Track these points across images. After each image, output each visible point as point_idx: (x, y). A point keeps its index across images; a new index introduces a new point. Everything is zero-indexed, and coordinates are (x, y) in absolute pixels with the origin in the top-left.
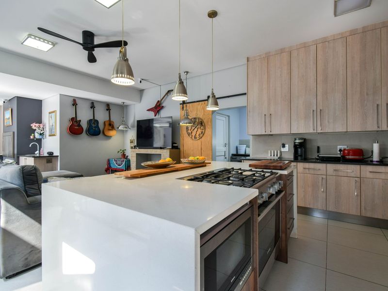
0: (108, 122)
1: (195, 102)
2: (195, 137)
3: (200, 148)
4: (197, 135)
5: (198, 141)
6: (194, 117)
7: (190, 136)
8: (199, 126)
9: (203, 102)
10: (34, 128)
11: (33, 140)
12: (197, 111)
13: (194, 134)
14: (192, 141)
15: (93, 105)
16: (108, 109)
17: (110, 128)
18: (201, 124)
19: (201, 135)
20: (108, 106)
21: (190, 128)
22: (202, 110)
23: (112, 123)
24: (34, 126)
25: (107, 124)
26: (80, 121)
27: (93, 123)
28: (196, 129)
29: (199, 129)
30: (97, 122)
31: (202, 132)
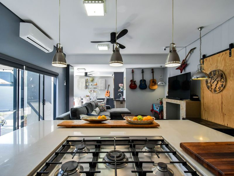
0: (152, 80)
1: (215, 54)
2: (215, 91)
3: (220, 102)
4: (217, 88)
5: (219, 94)
6: (214, 69)
7: (210, 89)
8: (219, 79)
9: (224, 53)
10: (120, 86)
11: (120, 92)
12: (217, 63)
13: (213, 87)
14: (212, 94)
15: (143, 71)
16: (153, 72)
17: (153, 84)
18: (222, 76)
19: (222, 88)
20: (153, 70)
21: (209, 82)
22: (223, 61)
23: (154, 81)
24: (120, 85)
25: (151, 81)
26: (135, 81)
27: (143, 81)
28: (216, 83)
29: (219, 82)
30: (145, 81)
31: (222, 85)
